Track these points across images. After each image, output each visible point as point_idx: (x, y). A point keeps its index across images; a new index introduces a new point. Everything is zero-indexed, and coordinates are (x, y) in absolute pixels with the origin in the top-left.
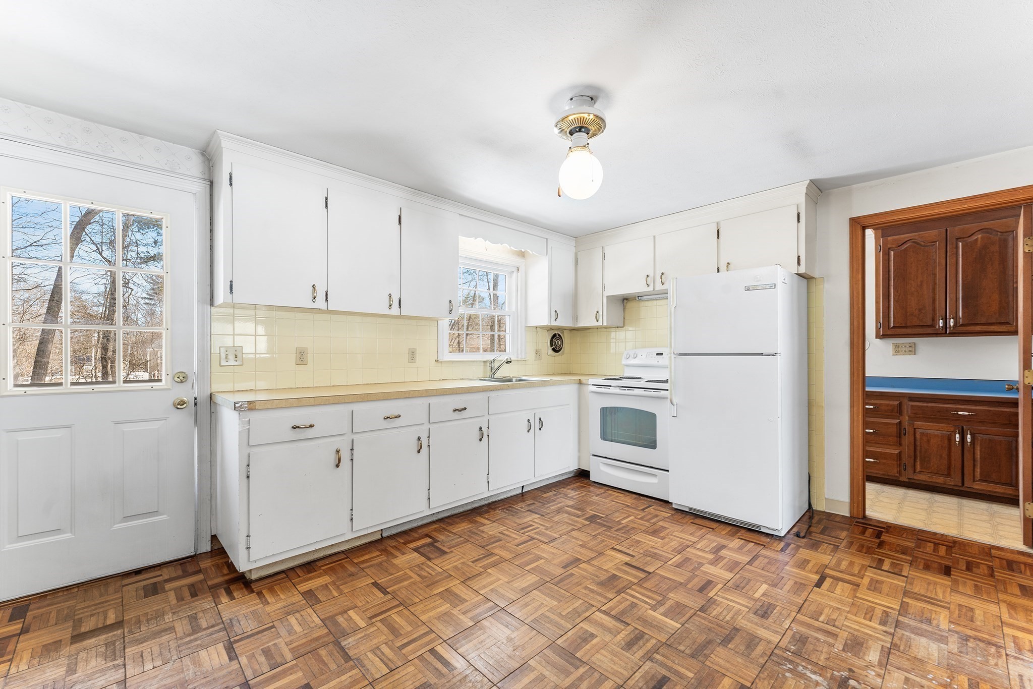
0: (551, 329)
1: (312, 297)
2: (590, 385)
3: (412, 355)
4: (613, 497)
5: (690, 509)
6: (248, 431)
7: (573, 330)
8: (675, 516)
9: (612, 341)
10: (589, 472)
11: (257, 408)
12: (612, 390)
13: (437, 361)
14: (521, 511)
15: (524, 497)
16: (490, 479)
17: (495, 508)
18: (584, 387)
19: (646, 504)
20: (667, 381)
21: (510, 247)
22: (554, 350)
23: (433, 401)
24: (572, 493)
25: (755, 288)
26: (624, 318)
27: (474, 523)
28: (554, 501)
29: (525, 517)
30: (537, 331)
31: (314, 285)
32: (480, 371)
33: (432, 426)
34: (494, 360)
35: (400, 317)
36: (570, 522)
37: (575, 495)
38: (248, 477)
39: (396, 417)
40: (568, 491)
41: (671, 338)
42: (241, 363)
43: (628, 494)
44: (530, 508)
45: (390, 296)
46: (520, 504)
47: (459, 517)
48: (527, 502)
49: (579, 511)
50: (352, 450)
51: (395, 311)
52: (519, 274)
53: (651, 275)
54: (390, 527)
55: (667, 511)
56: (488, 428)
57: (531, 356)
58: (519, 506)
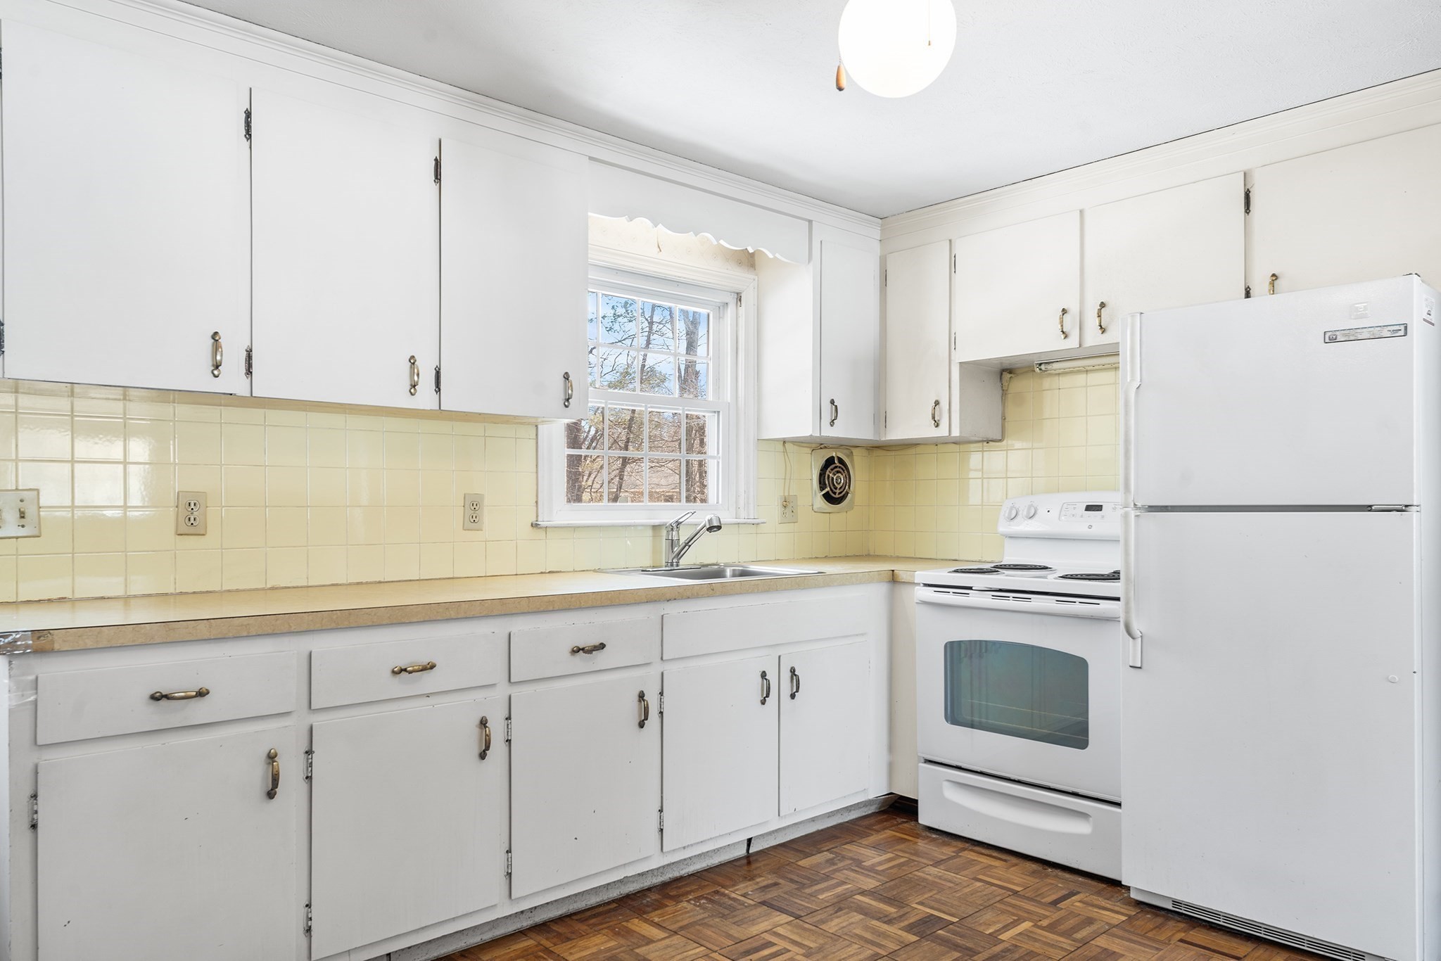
0: (819, 445)
1: (211, 363)
2: (918, 584)
3: (473, 510)
4: (977, 868)
5: (1175, 902)
6: (33, 706)
7: (877, 448)
8: (1138, 923)
9: (972, 474)
10: (916, 801)
11: (57, 647)
12: (974, 599)
13: (535, 525)
14: (742, 904)
15: (754, 866)
16: (665, 824)
17: (679, 896)
18: (904, 591)
19: (1062, 889)
20: (1115, 576)
21: (718, 241)
22: (829, 498)
23: (519, 626)
24: (873, 858)
25: (1351, 336)
26: (1004, 418)
27: (623, 936)
28: (827, 877)
29: (753, 921)
30: (785, 451)
31: (216, 333)
32: (643, 550)
33: (516, 692)
34: (678, 524)
35: (440, 414)
36: (868, 936)
37: (880, 863)
38: (34, 826)
39: (424, 669)
40: (862, 851)
41: (1127, 468)
42: (36, 533)
43: (1014, 860)
44: (769, 896)
45: (412, 361)
46: (742, 885)
47: (587, 919)
48: (758, 880)
49: (891, 904)
50: (309, 752)
51: (425, 399)
52: (742, 310)
53: (1074, 308)
54: (409, 948)
55: (1116, 908)
56: (661, 693)
57: (771, 512)
58: (739, 891)
